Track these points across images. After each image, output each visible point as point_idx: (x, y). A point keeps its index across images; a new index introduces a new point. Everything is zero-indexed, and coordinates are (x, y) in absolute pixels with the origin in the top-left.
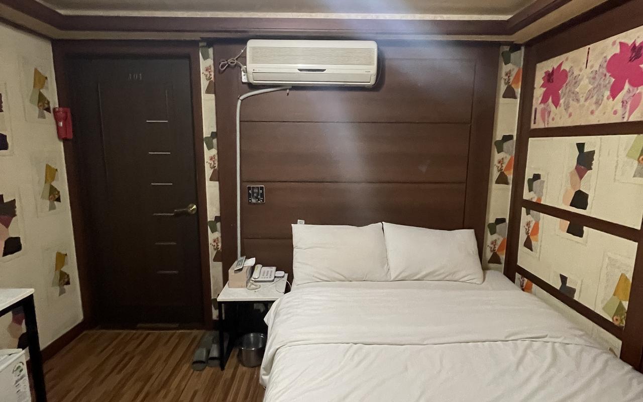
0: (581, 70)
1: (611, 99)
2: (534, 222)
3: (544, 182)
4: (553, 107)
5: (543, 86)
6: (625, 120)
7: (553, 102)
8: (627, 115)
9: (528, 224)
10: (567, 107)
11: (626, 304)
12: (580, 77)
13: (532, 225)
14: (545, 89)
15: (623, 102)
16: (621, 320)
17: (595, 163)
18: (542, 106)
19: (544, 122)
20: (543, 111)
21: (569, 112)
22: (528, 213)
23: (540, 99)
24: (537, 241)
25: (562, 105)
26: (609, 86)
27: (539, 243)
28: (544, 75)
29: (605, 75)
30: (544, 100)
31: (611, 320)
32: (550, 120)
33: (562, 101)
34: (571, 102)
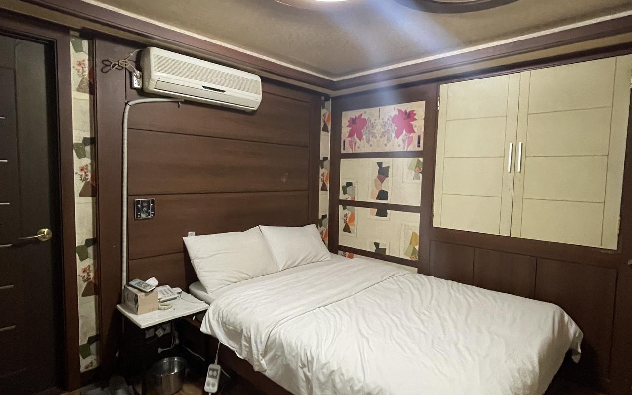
0: (376, 120)
1: (396, 138)
2: (350, 213)
3: (355, 187)
4: (358, 140)
5: (349, 126)
6: (405, 150)
7: (358, 137)
8: (406, 148)
9: (346, 216)
10: (368, 141)
11: (417, 248)
12: (376, 124)
13: (349, 216)
14: (350, 128)
15: (403, 141)
16: (416, 257)
17: (390, 173)
18: (350, 139)
19: (352, 149)
20: (350, 142)
21: (370, 144)
22: (344, 209)
23: (347, 135)
24: (354, 225)
25: (365, 140)
26: (394, 131)
27: (356, 226)
28: (349, 120)
29: (391, 125)
30: (351, 135)
31: (410, 259)
32: (357, 148)
33: (364, 137)
34: (371, 138)
